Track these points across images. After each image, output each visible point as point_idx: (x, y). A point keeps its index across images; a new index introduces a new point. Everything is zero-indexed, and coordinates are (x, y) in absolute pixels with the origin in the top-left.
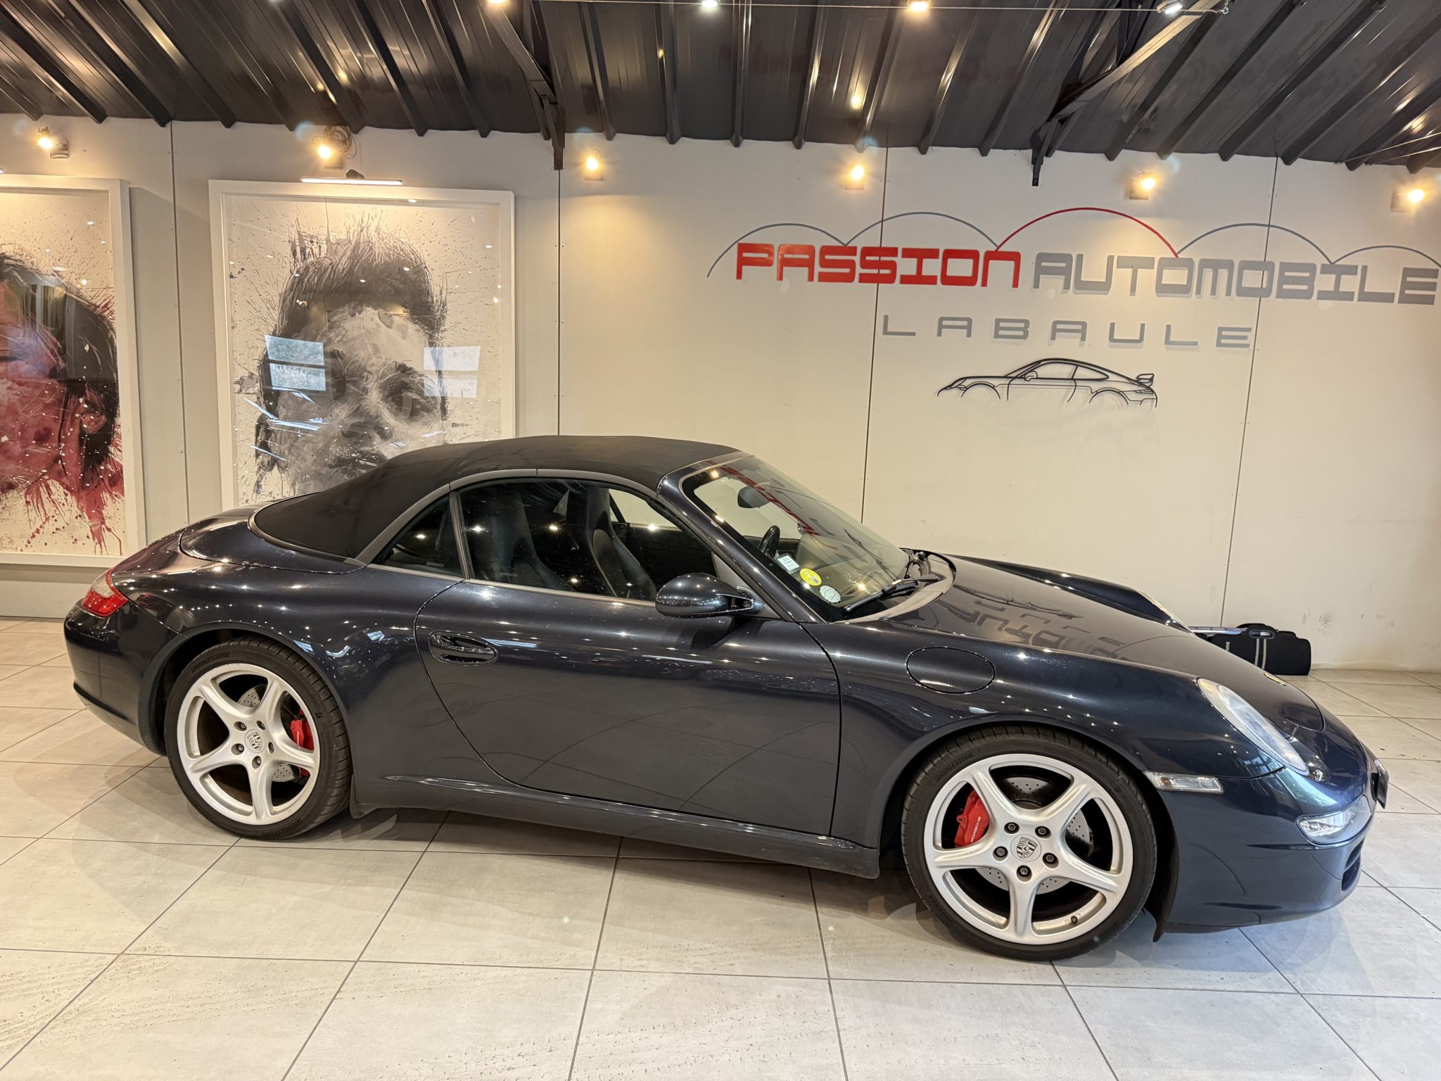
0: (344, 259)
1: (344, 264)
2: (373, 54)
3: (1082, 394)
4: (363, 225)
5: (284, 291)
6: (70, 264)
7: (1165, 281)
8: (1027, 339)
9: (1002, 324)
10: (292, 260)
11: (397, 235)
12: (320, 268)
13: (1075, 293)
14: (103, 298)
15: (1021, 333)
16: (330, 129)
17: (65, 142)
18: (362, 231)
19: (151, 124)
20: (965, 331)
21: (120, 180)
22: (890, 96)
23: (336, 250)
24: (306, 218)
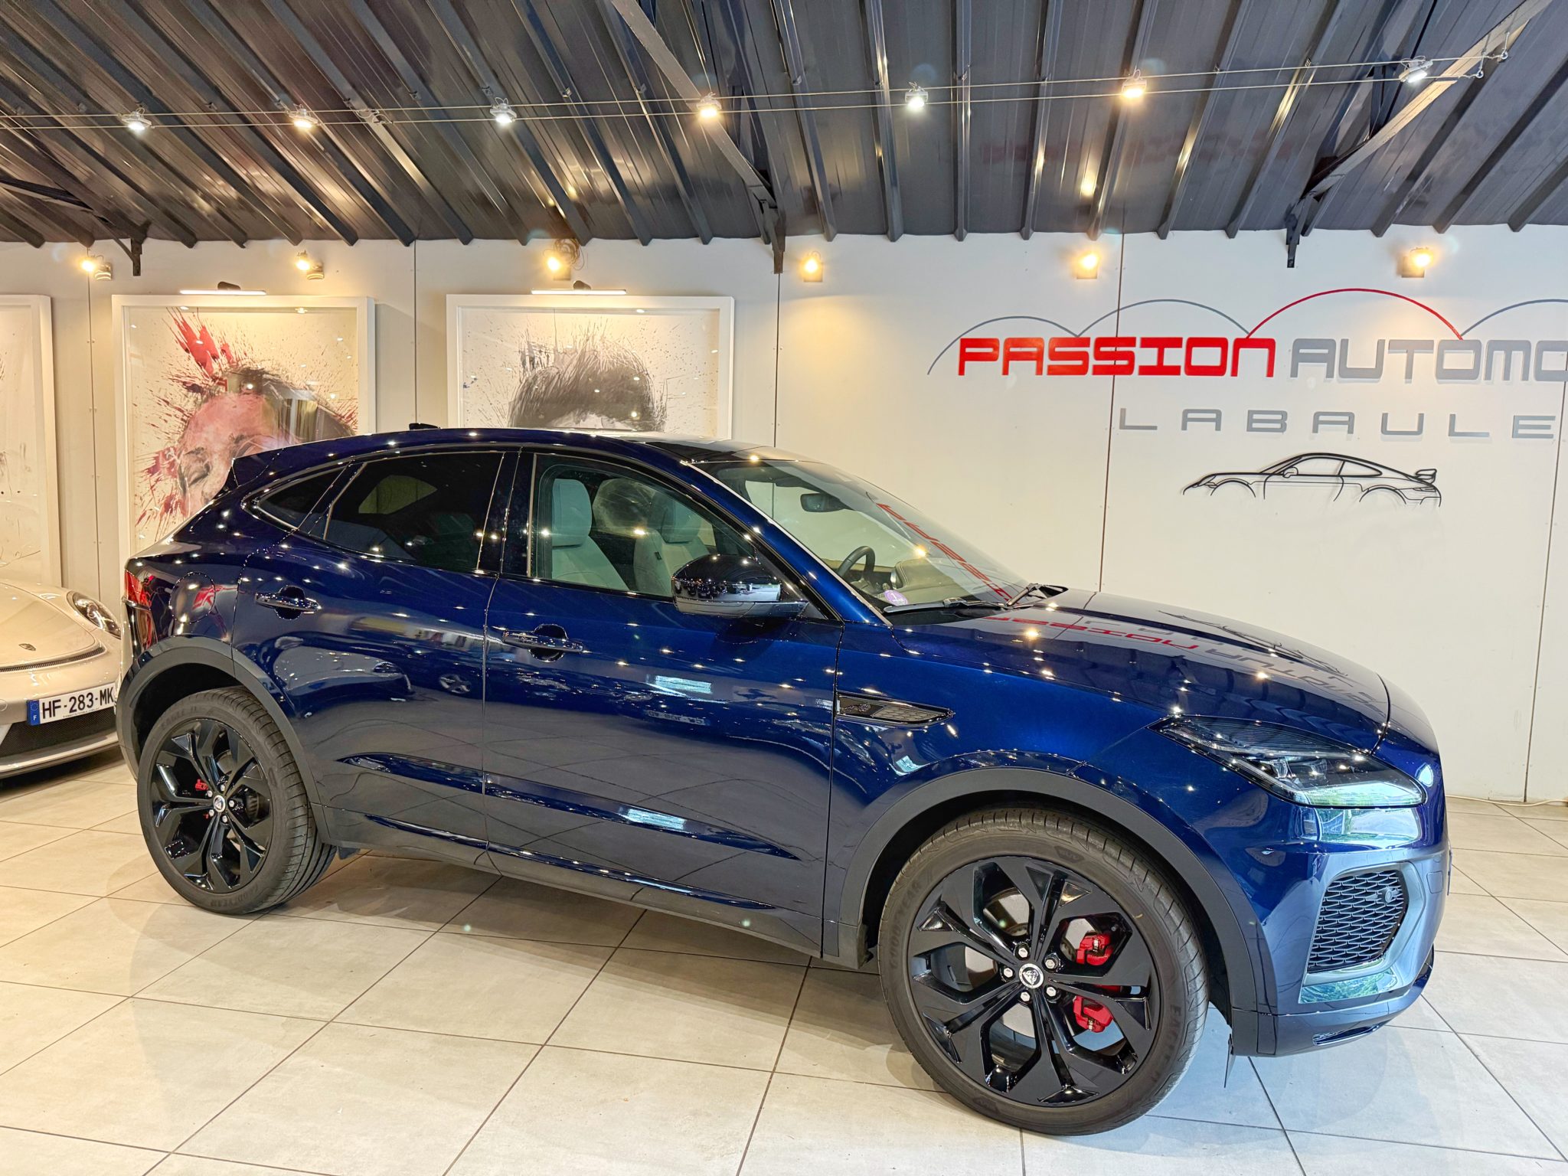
0: (571, 368)
1: (570, 373)
2: (598, 167)
3: (1350, 490)
4: (589, 334)
5: (513, 399)
6: (320, 378)
7: (1448, 365)
8: (1285, 433)
9: (1256, 417)
10: (522, 370)
11: (621, 343)
12: (548, 377)
13: (1340, 382)
14: (350, 408)
15: (1278, 426)
16: (559, 241)
17: (320, 264)
18: (587, 340)
19: (396, 245)
20: (1214, 424)
21: (367, 297)
22: (1122, 180)
23: (563, 360)
24: (535, 329)
